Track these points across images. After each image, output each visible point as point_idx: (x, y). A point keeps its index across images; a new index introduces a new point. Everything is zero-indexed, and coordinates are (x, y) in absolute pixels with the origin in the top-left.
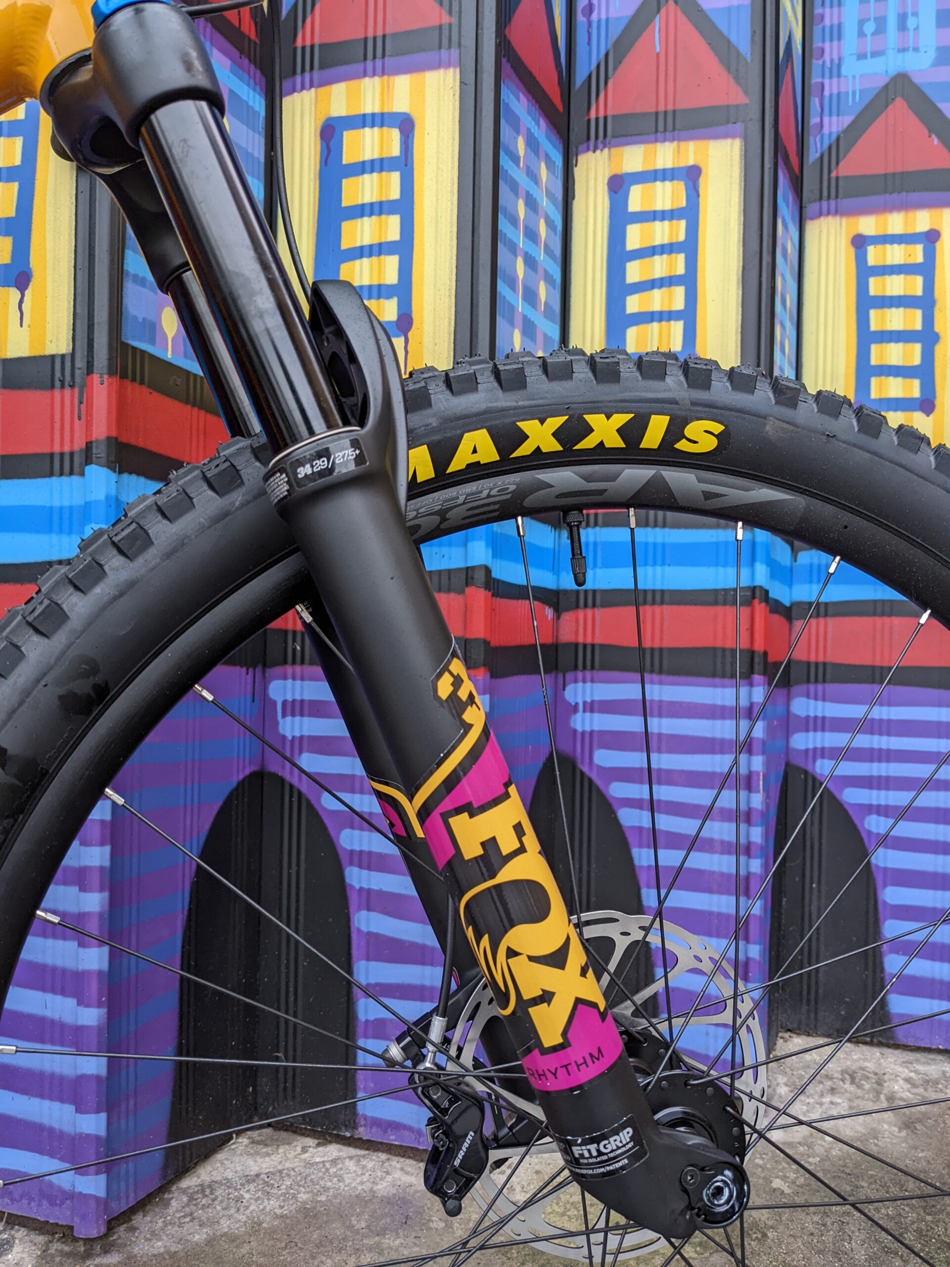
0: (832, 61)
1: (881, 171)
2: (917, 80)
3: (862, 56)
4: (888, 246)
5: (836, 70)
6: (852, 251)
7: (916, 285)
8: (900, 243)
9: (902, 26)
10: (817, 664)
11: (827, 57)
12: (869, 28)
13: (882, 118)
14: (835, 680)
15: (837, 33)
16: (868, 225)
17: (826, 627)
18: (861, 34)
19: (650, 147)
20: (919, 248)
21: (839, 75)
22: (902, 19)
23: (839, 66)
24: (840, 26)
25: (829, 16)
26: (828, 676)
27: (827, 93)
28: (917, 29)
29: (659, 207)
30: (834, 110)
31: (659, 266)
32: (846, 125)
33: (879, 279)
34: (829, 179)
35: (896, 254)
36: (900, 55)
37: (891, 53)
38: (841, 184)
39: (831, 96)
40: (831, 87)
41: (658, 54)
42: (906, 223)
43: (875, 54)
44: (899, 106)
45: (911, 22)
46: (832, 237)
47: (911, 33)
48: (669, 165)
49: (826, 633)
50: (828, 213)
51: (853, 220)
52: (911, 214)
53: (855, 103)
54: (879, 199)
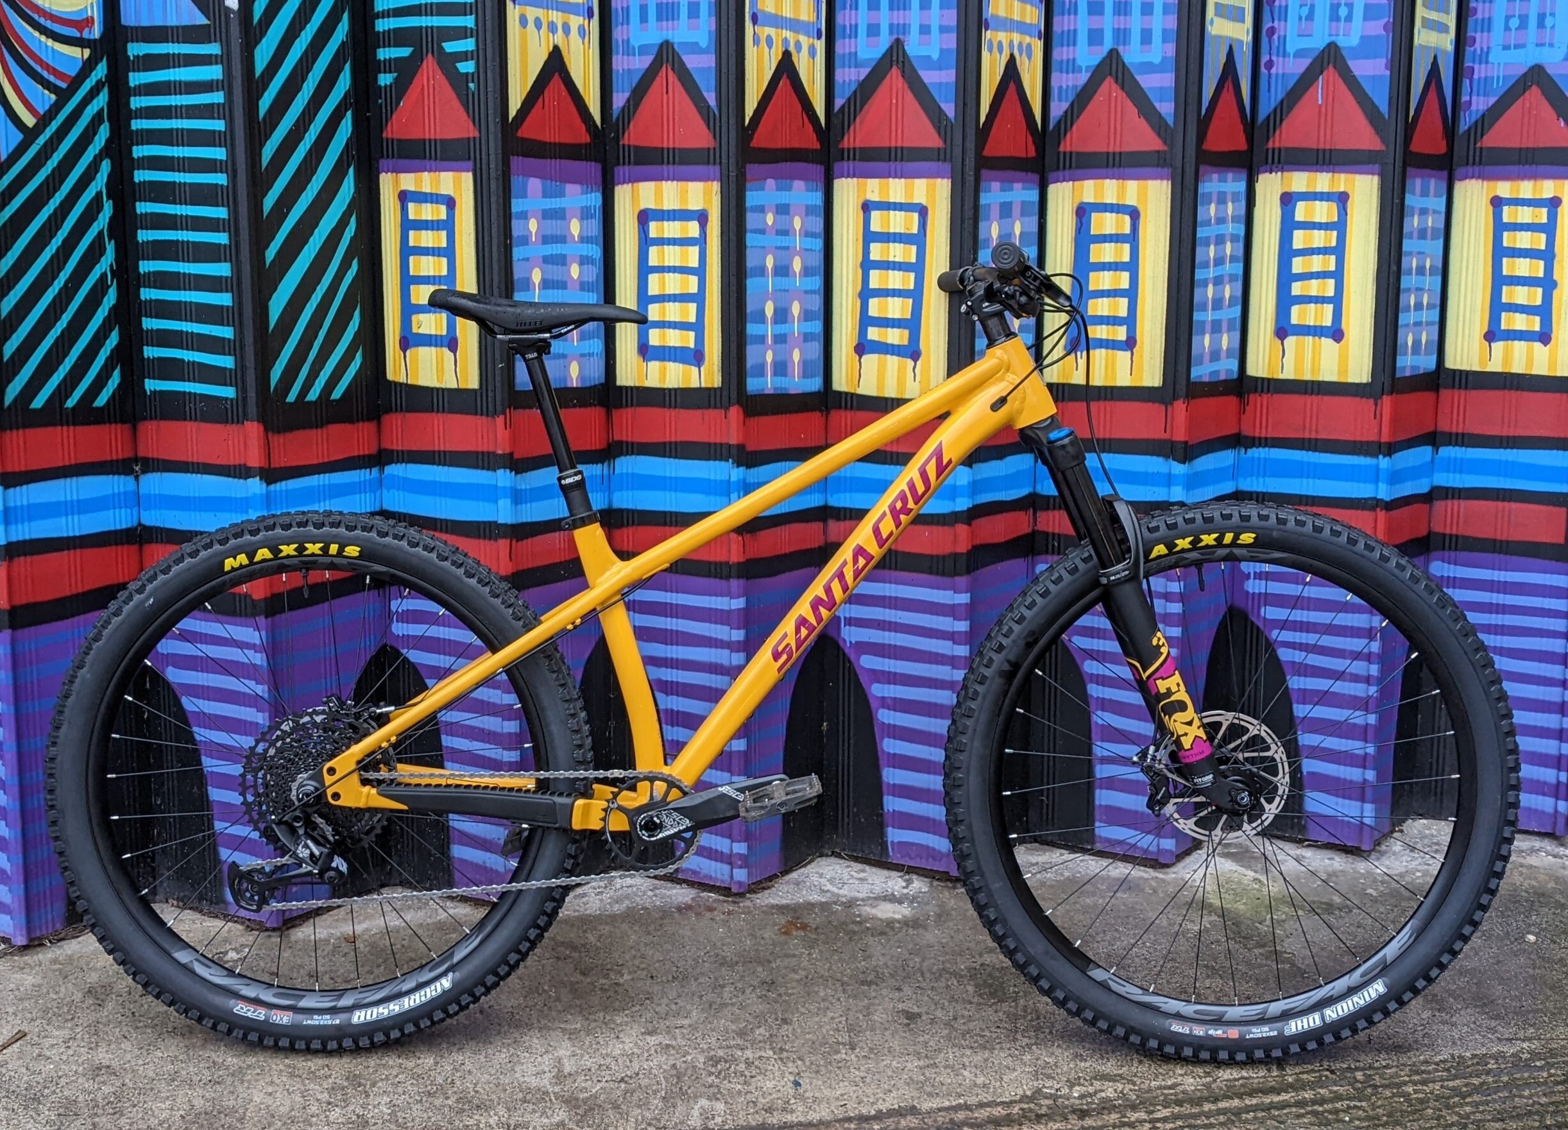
0: (1482, 49)
1: (1517, 145)
2: (1550, 71)
3: (1506, 47)
4: (1520, 208)
5: (1484, 58)
6: (1491, 208)
7: (1540, 241)
8: (1529, 206)
9: (1541, 24)
10: (1451, 535)
11: (1477, 45)
12: (1514, 23)
13: (1520, 101)
14: (1464, 549)
15: (1487, 26)
16: (1504, 189)
17: (1459, 507)
18: (1507, 28)
19: (1312, 174)
20: (1545, 211)
21: (1487, 62)
22: (1541, 18)
23: (1488, 53)
24: (1490, 19)
25: (1481, 10)
26: (1459, 546)
27: (1476, 76)
28: (1553, 27)
29: (1317, 220)
30: (1481, 92)
31: (1317, 263)
32: (1491, 104)
33: (1512, 233)
34: (1475, 149)
35: (1525, 215)
36: (1539, 49)
37: (1530, 47)
38: (1484, 153)
39: (1479, 79)
40: (1480, 72)
41: (1320, 106)
42: (1534, 190)
43: (1517, 47)
44: (1534, 93)
45: (1549, 22)
46: (1475, 198)
47: (1548, 30)
48: (1326, 190)
49: (1459, 512)
50: (1472, 177)
51: (1492, 183)
52: (1539, 183)
53: (1500, 87)
54: (1514, 168)
